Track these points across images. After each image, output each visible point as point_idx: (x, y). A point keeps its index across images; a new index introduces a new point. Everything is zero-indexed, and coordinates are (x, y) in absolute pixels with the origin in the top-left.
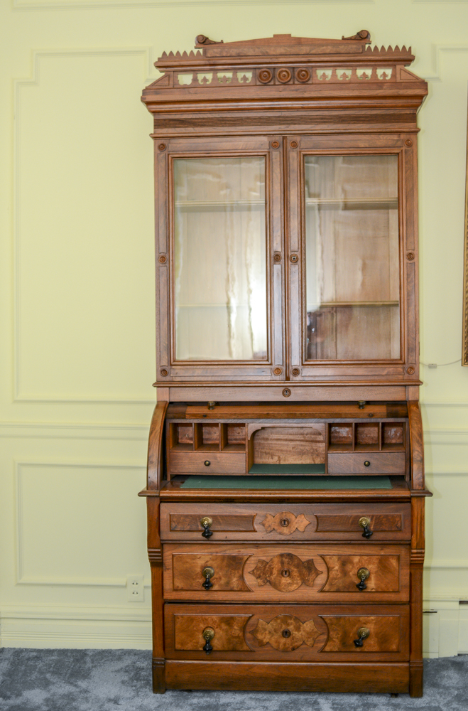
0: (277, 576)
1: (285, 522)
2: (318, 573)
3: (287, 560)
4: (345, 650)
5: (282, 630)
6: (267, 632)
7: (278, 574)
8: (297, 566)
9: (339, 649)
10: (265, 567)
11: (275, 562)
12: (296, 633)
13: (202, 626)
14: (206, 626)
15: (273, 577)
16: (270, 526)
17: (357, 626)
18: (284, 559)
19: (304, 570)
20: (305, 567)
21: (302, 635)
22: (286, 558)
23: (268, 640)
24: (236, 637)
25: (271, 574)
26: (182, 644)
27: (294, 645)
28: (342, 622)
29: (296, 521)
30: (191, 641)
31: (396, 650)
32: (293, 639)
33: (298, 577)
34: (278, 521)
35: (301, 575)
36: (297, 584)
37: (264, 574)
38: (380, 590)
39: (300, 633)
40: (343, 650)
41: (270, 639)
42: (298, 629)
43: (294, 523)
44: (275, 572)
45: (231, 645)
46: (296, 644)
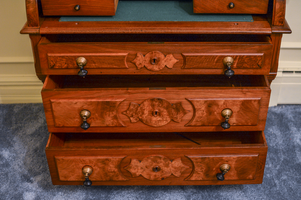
0: (148, 115)
1: (154, 61)
2: (185, 113)
3: (157, 103)
4: (208, 179)
5: (152, 167)
6: (139, 168)
7: (149, 114)
8: (167, 108)
9: (203, 178)
10: (137, 109)
11: (146, 105)
12: (166, 168)
13: (81, 165)
14: (84, 165)
15: (144, 116)
16: (140, 64)
17: (220, 163)
18: (154, 103)
19: (173, 110)
20: (174, 108)
21: (170, 169)
22: (156, 102)
23: (140, 173)
24: (111, 172)
25: (143, 113)
26: (65, 177)
27: (163, 176)
28: (206, 160)
29: (165, 59)
30: (73, 175)
31: (252, 179)
32: (162, 172)
33: (167, 115)
34: (148, 59)
35: (169, 114)
36: (166, 120)
37: (136, 114)
38: (240, 124)
39: (169, 168)
40: (206, 179)
41: (142, 172)
42: (167, 166)
43: (163, 61)
44: (146, 112)
45: (109, 177)
46: (165, 175)
